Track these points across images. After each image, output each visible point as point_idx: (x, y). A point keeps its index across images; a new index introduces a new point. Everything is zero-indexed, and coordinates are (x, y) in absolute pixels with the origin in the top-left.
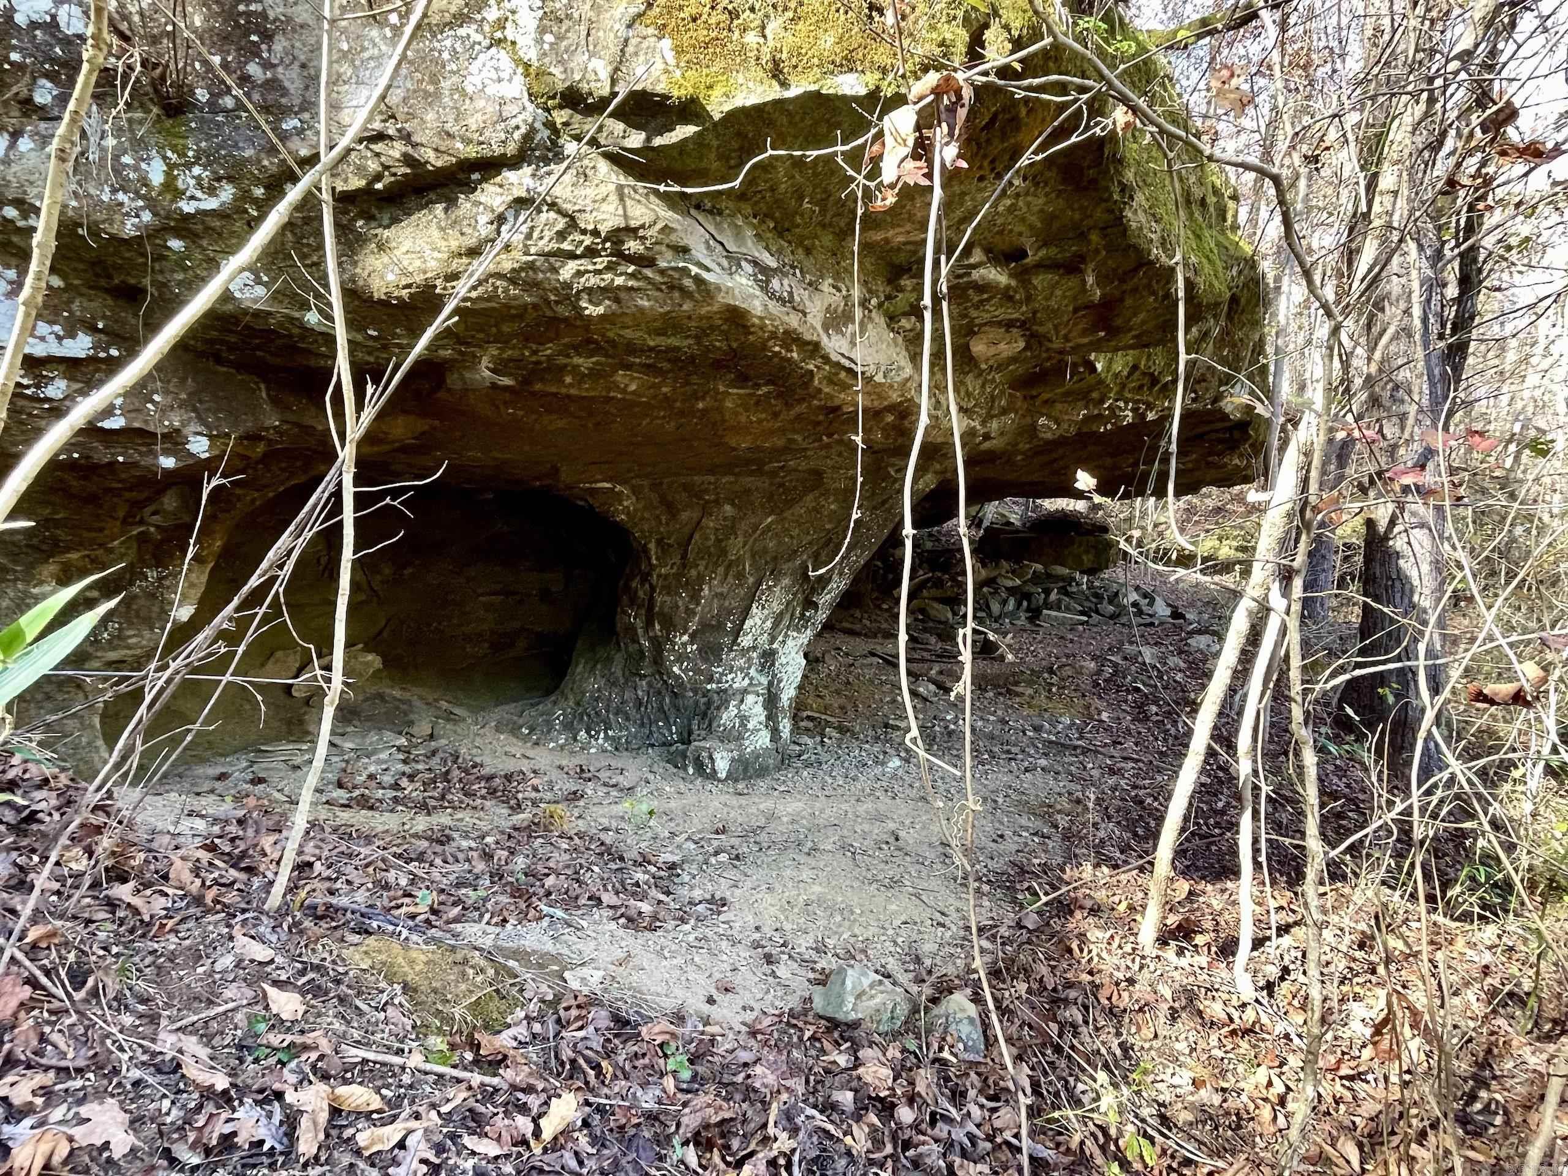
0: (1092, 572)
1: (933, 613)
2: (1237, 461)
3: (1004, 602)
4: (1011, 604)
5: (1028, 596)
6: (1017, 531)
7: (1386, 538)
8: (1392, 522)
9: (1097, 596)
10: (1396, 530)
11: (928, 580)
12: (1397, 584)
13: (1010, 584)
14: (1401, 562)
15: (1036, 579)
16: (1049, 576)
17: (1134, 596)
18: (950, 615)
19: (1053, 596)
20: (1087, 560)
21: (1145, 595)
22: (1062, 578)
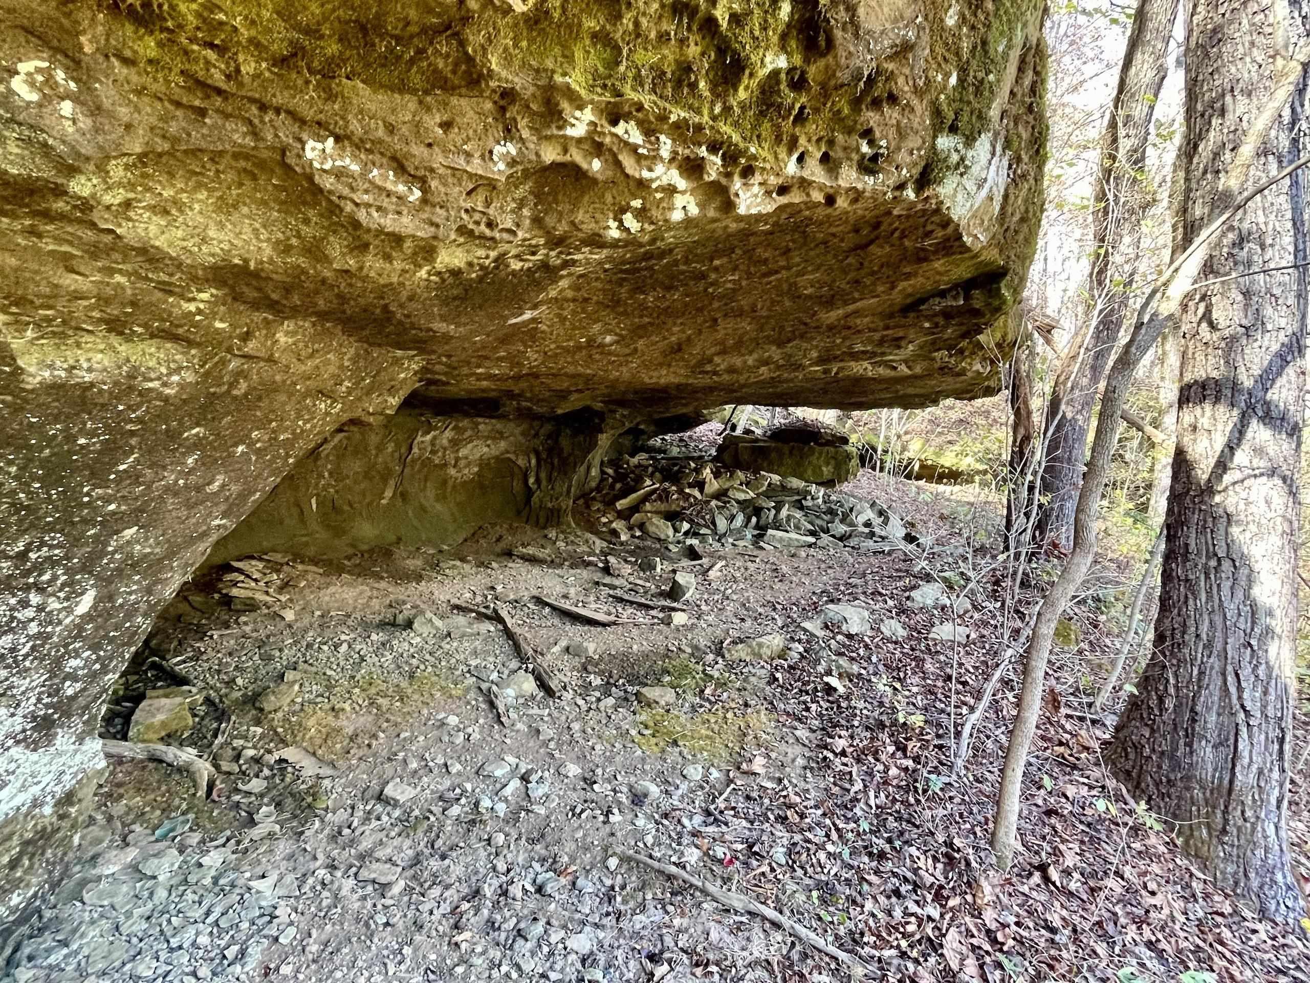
0: (829, 484)
1: (652, 529)
2: (977, 367)
3: (732, 518)
4: (739, 520)
5: (758, 511)
6: (757, 440)
7: (1209, 490)
8: (1222, 466)
9: (832, 512)
10: (1227, 478)
11: (654, 492)
12: (1226, 565)
13: (742, 496)
14: (1235, 530)
15: (772, 492)
16: (783, 487)
17: (869, 514)
18: (670, 532)
19: (784, 513)
20: (827, 471)
21: (881, 513)
22: (797, 492)
